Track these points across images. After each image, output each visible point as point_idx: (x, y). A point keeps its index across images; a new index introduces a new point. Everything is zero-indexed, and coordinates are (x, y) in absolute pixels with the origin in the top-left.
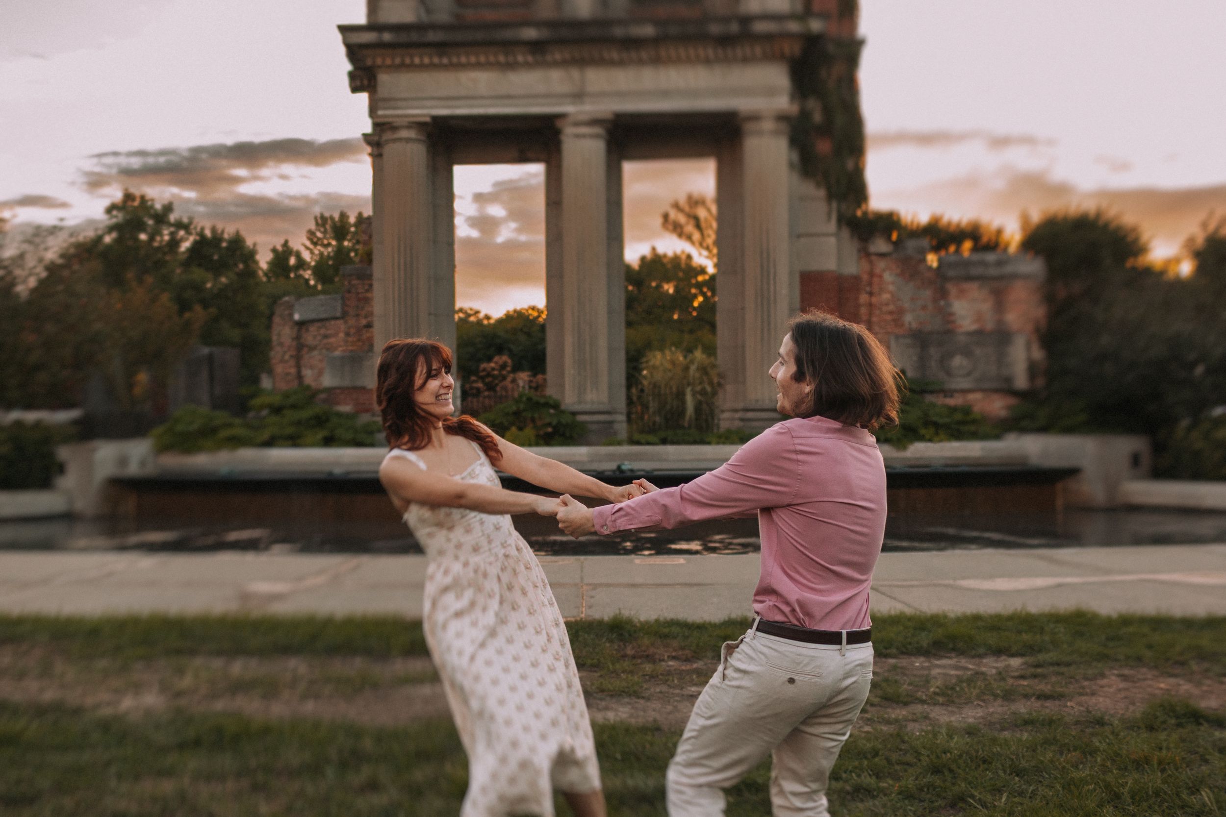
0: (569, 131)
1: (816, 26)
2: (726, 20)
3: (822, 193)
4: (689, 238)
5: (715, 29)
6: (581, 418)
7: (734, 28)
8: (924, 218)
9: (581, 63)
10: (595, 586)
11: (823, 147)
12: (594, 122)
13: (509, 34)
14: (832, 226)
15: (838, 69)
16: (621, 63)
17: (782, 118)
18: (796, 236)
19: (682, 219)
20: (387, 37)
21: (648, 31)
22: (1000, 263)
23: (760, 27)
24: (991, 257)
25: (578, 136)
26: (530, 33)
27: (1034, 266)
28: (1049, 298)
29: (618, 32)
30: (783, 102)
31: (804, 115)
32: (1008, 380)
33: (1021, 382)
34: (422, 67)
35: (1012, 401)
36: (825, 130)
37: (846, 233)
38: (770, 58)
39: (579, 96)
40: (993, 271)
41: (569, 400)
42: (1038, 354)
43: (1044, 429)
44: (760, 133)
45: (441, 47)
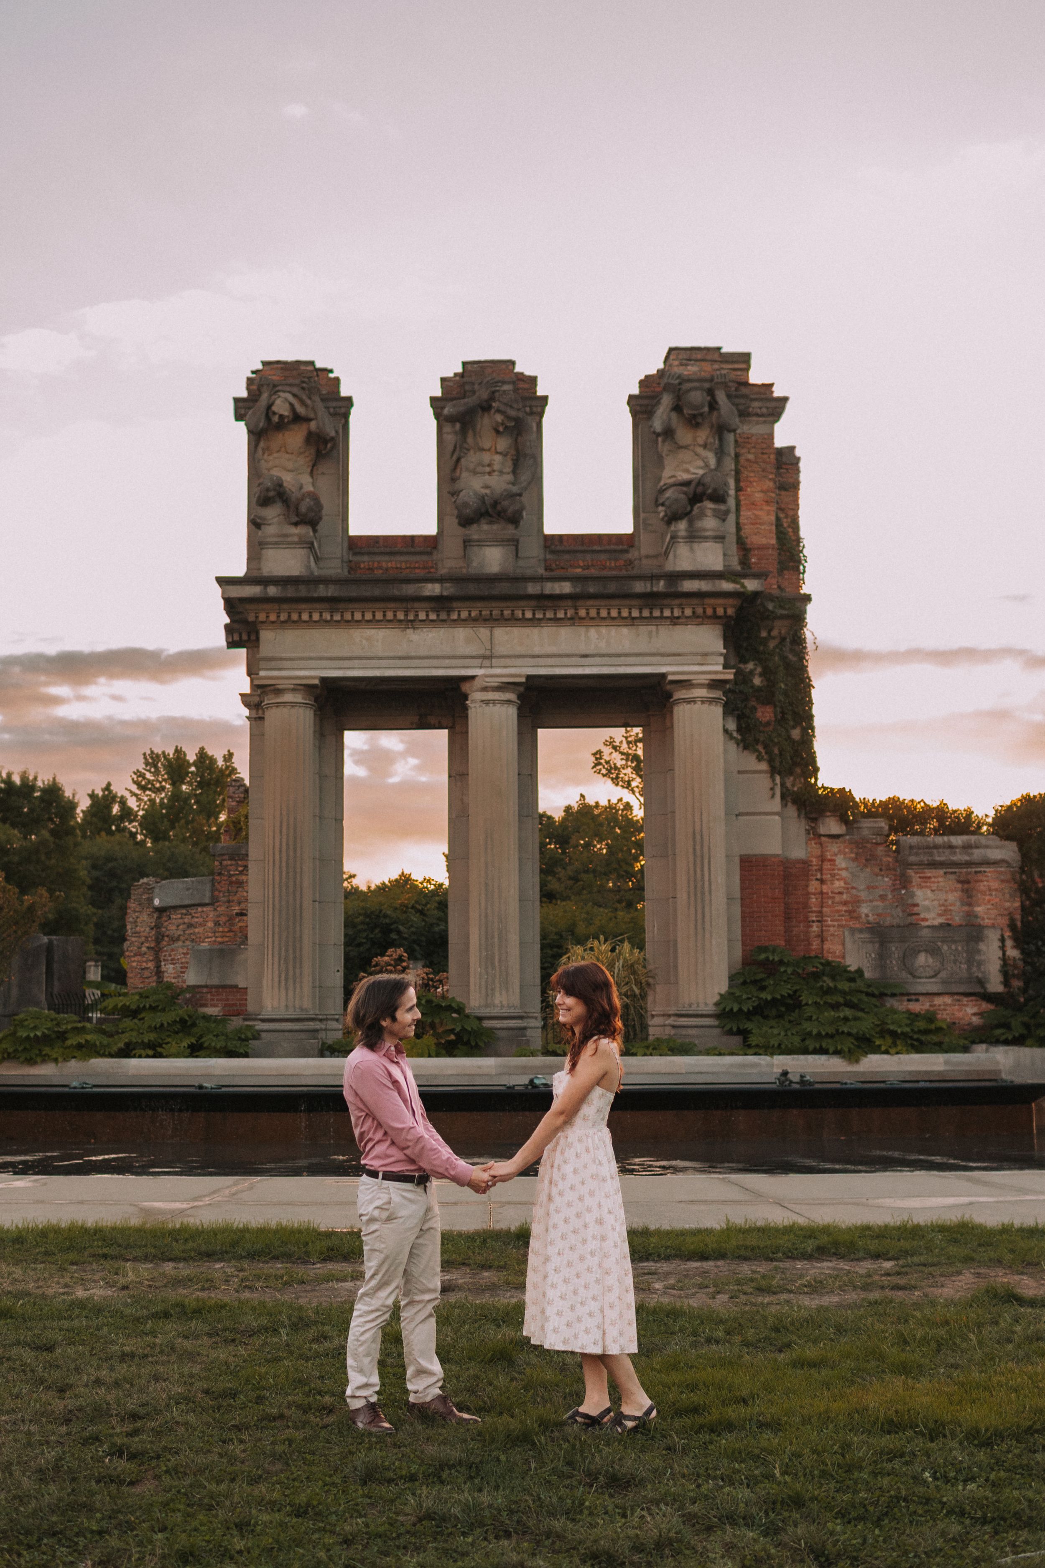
0: (475, 696)
1: (751, 585)
2: (653, 578)
3: (764, 766)
5: (639, 587)
6: (487, 1024)
7: (661, 586)
8: (881, 796)
9: (491, 621)
10: (503, 1204)
11: (765, 714)
12: (504, 687)
13: (410, 590)
14: (776, 804)
15: (780, 628)
16: (534, 622)
17: (714, 684)
18: (734, 814)
19: (617, 759)
20: (272, 591)
21: (566, 588)
22: (967, 847)
23: (689, 586)
24: (958, 840)
25: (487, 702)
26: (433, 589)
27: (1007, 851)
28: (1024, 889)
29: (532, 589)
30: (716, 668)
31: (742, 678)
32: (981, 982)
33: (995, 985)
34: (310, 623)
35: (985, 1006)
36: (767, 696)
37: (792, 810)
38: (699, 619)
39: (488, 657)
40: (959, 857)
41: (475, 1003)
42: (1013, 953)
43: (1018, 1041)
44: (691, 701)
45: (333, 602)
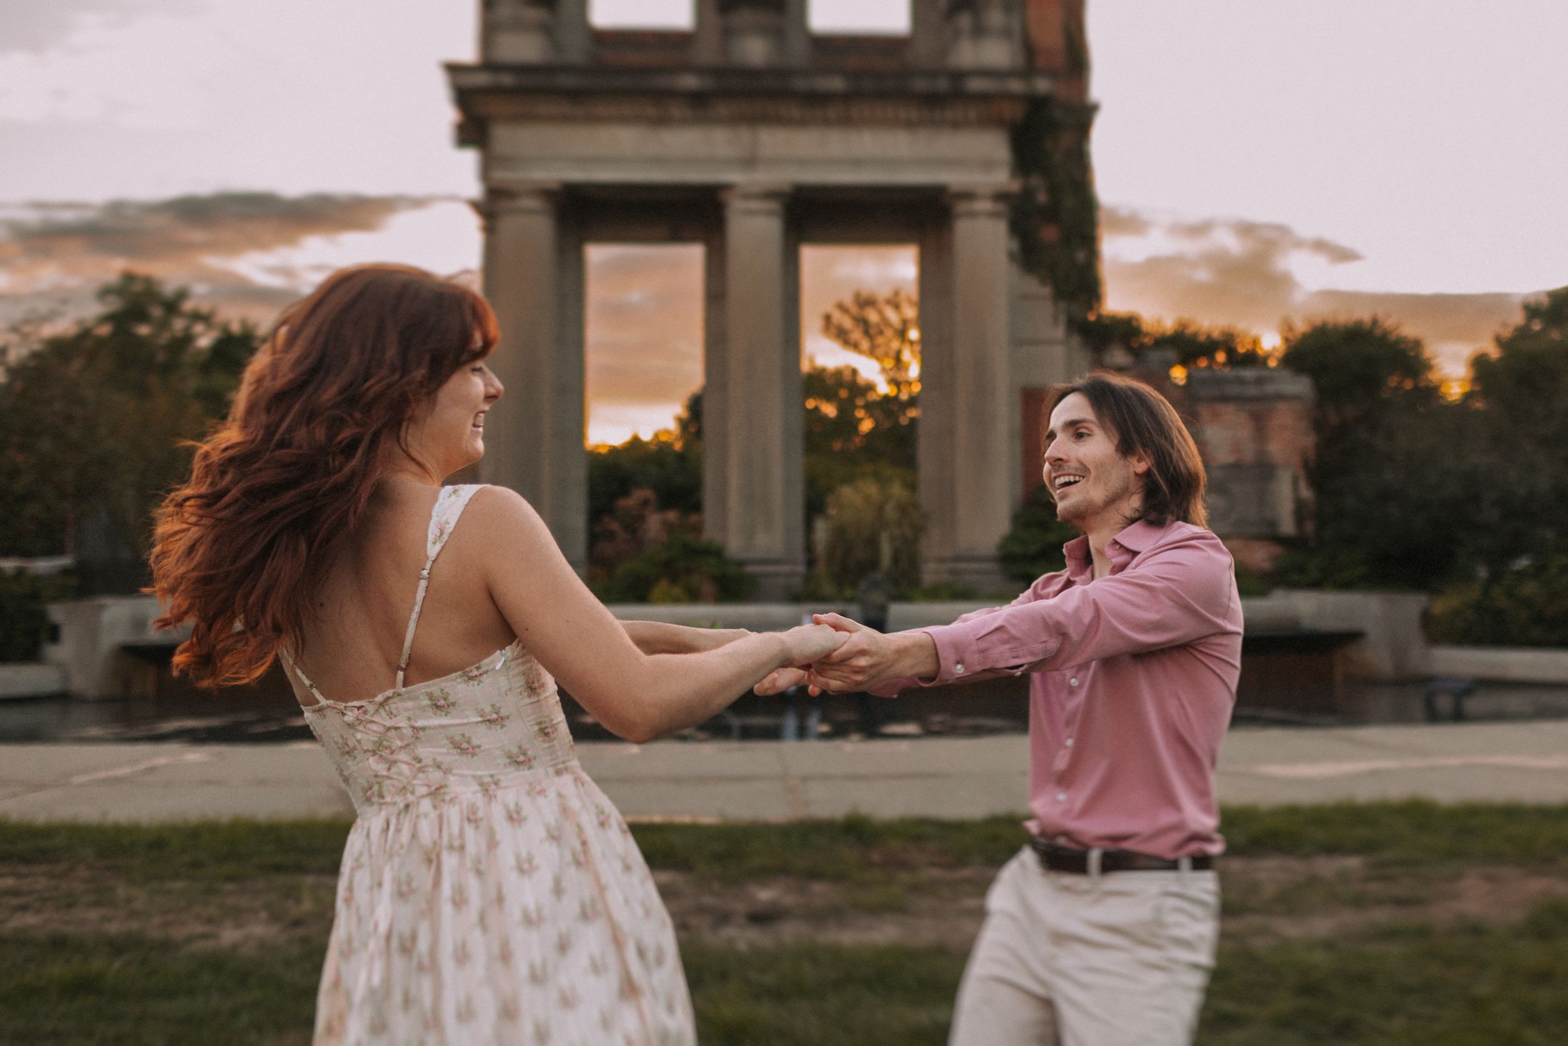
0: (736, 206)
1: (1042, 85)
2: (933, 74)
3: (1046, 291)
4: (856, 347)
5: (920, 85)
6: (750, 569)
7: (943, 84)
8: (1169, 324)
9: (756, 120)
11: (1049, 234)
12: (770, 195)
13: (662, 82)
14: (1060, 332)
15: (1066, 140)
16: (802, 123)
17: (1001, 197)
18: (1017, 342)
19: (847, 323)
20: (507, 80)
21: (836, 84)
22: (1259, 381)
23: (976, 85)
24: (1249, 373)
26: (690, 82)
27: (1300, 386)
28: (1318, 425)
29: (800, 84)
30: (1002, 178)
31: (1027, 194)
32: (1272, 524)
33: (1287, 527)
34: (550, 119)
35: (1277, 550)
36: (1052, 213)
37: (1076, 340)
38: (986, 122)
39: (750, 162)
40: (1252, 391)
41: (734, 545)
42: (1306, 493)
43: (1316, 585)
44: (973, 215)
45: (575, 95)
